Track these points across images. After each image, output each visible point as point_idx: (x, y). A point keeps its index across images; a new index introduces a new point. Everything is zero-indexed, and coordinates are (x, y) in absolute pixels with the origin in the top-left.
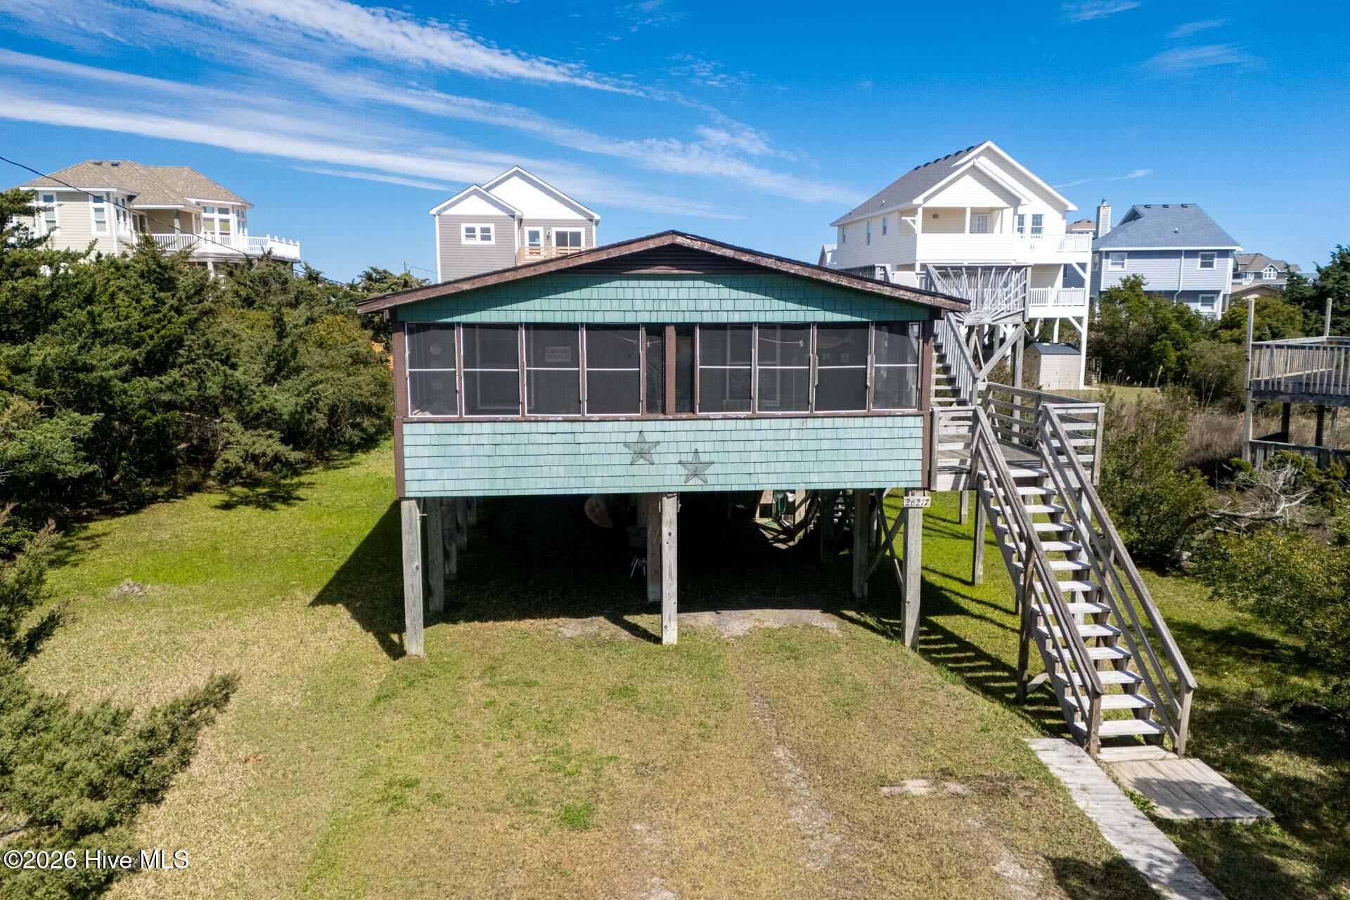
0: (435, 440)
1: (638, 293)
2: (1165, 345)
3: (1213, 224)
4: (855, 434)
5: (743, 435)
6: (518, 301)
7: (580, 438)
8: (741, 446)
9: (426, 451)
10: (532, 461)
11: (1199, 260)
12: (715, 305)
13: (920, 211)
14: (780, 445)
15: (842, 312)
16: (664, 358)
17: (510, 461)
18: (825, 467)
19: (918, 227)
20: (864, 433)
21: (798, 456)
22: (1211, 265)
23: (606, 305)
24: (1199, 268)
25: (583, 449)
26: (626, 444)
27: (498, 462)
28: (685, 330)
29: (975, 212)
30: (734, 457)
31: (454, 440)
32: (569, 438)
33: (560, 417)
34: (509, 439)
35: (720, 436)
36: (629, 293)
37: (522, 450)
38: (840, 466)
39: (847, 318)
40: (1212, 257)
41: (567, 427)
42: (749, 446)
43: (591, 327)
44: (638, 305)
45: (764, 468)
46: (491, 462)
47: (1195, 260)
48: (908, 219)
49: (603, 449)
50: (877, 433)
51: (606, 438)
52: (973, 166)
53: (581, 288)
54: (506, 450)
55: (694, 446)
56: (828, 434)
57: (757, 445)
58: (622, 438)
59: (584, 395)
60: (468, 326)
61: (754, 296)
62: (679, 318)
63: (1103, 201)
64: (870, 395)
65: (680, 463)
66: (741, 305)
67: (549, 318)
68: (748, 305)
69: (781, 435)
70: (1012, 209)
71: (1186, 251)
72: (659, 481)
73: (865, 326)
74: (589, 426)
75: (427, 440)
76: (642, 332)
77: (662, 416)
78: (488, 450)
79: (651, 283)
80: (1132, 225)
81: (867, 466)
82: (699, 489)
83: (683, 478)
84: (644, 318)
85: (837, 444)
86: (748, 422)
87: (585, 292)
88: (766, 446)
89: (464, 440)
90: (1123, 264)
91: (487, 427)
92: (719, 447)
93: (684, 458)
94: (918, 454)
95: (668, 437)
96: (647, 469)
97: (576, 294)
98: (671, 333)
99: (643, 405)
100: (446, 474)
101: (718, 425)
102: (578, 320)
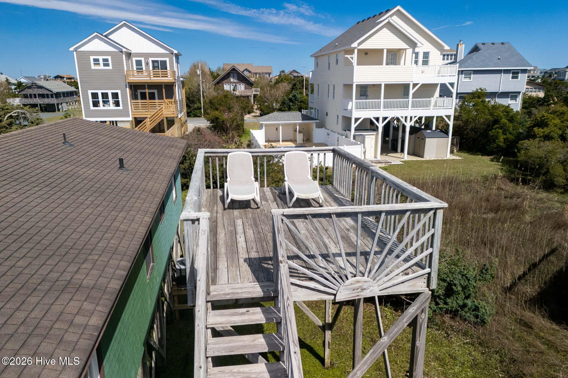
2: (498, 132)
3: (518, 54)
11: (511, 75)
13: (356, 51)
19: (355, 61)
22: (517, 78)
24: (511, 79)
29: (389, 51)
40: (518, 73)
47: (508, 75)
48: (349, 56)
52: (389, 22)
63: (460, 41)
70: (411, 50)
71: (504, 70)
80: (475, 55)
90: (470, 78)
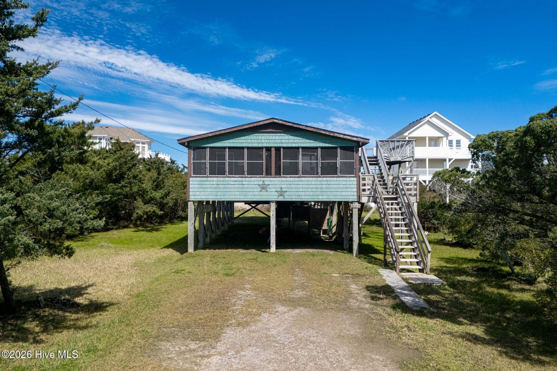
0: (199, 183)
1: (263, 137)
4: (333, 183)
5: (297, 183)
6: (226, 140)
7: (244, 183)
8: (296, 186)
9: (196, 186)
10: (229, 190)
12: (287, 141)
14: (309, 186)
15: (328, 143)
16: (271, 158)
17: (222, 190)
18: (324, 194)
20: (337, 183)
21: (315, 190)
23: (253, 141)
25: (245, 186)
26: (259, 185)
27: (219, 190)
28: (278, 149)
29: (430, 138)
30: (294, 190)
31: (205, 183)
32: (241, 183)
33: (238, 176)
34: (222, 183)
35: (289, 183)
36: (260, 138)
37: (226, 186)
38: (329, 193)
39: (330, 145)
41: (240, 179)
42: (299, 186)
43: (248, 148)
44: (263, 141)
45: (304, 193)
46: (216, 190)
49: (251, 186)
50: (341, 183)
51: (252, 183)
52: (429, 121)
53: (245, 136)
54: (221, 186)
55: (280, 186)
56: (325, 183)
57: (301, 186)
58: (257, 183)
59: (246, 169)
60: (210, 148)
61: (300, 138)
62: (276, 145)
64: (339, 170)
65: (276, 191)
66: (295, 141)
67: (235, 145)
68: (298, 141)
69: (309, 183)
70: (446, 137)
72: (269, 197)
73: (336, 148)
74: (247, 179)
75: (197, 183)
76: (264, 150)
77: (270, 176)
78: (215, 186)
79: (267, 134)
81: (338, 193)
82: (282, 200)
83: (277, 196)
84: (265, 145)
85: (328, 186)
86: (298, 178)
87: (247, 137)
88: (304, 186)
89: (208, 183)
91: (215, 179)
92: (289, 186)
93: (278, 190)
94: (355, 190)
95: (272, 183)
96: (265, 193)
97: (244, 138)
98: (273, 150)
99: (264, 173)
100: (202, 193)
101: (288, 179)
102: (244, 146)
